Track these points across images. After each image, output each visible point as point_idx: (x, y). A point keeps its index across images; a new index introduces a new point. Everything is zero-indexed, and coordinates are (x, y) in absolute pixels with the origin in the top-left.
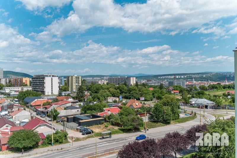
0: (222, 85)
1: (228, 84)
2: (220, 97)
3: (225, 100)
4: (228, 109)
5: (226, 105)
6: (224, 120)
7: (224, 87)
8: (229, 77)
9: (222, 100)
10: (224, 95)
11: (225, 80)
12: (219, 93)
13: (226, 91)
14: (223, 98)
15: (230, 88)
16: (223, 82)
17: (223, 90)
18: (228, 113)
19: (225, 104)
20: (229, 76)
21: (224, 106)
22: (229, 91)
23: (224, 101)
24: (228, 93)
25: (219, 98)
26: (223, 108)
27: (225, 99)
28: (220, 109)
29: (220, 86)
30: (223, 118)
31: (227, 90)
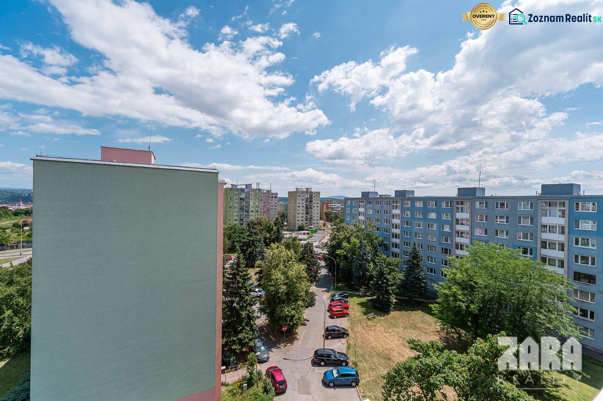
0: (11, 210)
1: (25, 208)
2: (7, 230)
3: (18, 234)
4: (23, 247)
5: (19, 242)
6: (12, 266)
7: (16, 214)
8: (27, 197)
9: (10, 235)
10: (15, 225)
11: (20, 202)
12: (4, 223)
13: (20, 220)
14: (12, 231)
15: (28, 215)
16: (15, 205)
17: (14, 217)
18: (22, 253)
19: (18, 239)
20: (26, 195)
21: (13, 244)
22: (25, 220)
23: (15, 235)
24: (24, 222)
25: (5, 232)
26: (12, 248)
27: (18, 232)
28: (5, 250)
29: (6, 212)
30: (11, 264)
31: (22, 218)
